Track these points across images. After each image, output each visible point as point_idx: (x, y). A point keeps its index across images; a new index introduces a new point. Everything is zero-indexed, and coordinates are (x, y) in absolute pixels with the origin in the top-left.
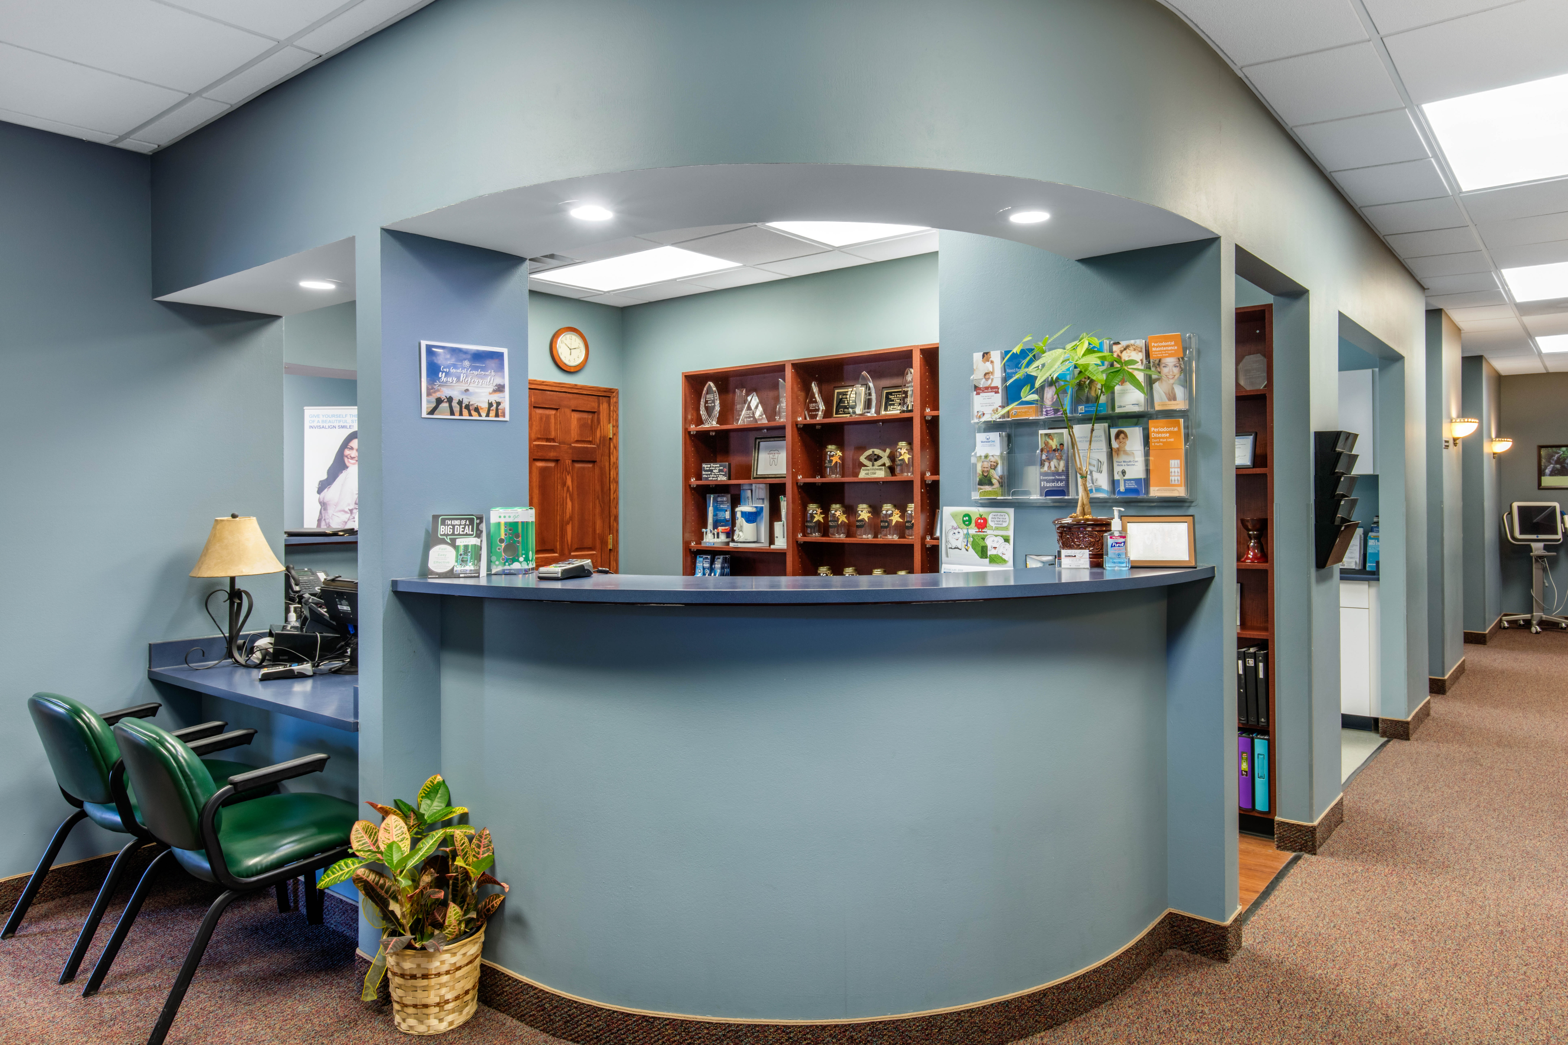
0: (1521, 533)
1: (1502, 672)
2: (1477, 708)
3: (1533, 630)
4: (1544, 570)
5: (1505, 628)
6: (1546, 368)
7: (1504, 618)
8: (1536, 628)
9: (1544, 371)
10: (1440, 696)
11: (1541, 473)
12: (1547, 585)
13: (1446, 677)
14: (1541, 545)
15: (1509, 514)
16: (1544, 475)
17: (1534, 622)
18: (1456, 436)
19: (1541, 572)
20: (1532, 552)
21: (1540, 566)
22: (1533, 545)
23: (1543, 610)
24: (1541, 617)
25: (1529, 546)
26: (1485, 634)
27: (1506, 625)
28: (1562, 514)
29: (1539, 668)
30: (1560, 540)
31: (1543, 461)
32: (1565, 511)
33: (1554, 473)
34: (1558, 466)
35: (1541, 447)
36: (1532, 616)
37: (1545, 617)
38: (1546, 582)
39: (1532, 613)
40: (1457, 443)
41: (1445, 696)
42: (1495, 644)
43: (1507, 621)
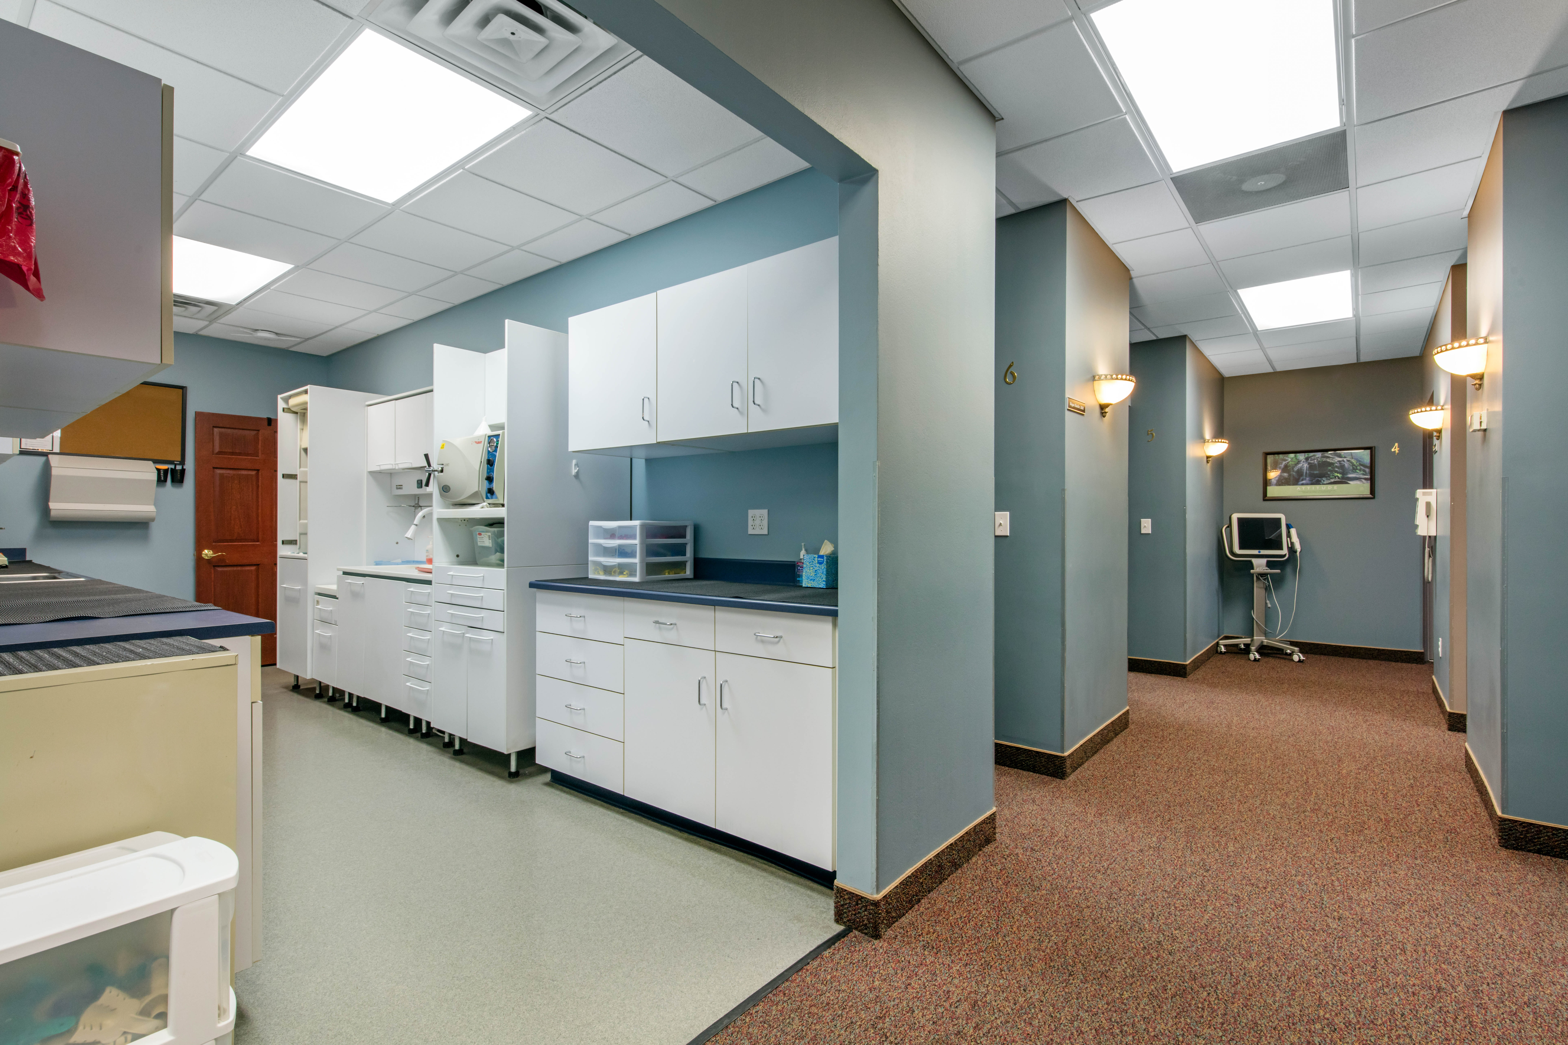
0: (1241, 548)
3: (1252, 657)
4: (1267, 589)
5: (1221, 653)
6: (1270, 362)
7: (1221, 641)
8: (1254, 655)
9: (1270, 370)
10: (1055, 783)
11: (1266, 482)
12: (1269, 605)
13: (1067, 754)
14: (1264, 561)
15: (1228, 527)
16: (1270, 485)
17: (1253, 648)
18: (1104, 401)
19: (1263, 591)
20: (1253, 568)
21: (1262, 585)
22: (1255, 561)
23: (1266, 634)
24: (1262, 642)
25: (1250, 562)
26: (1188, 665)
27: (1223, 650)
28: (1289, 527)
30: (1285, 555)
31: (1270, 469)
32: (1291, 525)
33: (1280, 482)
34: (1286, 475)
35: (1266, 454)
36: (1252, 640)
37: (1266, 641)
38: (1268, 602)
39: (1253, 636)
40: (1106, 413)
41: (1063, 782)
42: (1198, 677)
43: (1225, 646)
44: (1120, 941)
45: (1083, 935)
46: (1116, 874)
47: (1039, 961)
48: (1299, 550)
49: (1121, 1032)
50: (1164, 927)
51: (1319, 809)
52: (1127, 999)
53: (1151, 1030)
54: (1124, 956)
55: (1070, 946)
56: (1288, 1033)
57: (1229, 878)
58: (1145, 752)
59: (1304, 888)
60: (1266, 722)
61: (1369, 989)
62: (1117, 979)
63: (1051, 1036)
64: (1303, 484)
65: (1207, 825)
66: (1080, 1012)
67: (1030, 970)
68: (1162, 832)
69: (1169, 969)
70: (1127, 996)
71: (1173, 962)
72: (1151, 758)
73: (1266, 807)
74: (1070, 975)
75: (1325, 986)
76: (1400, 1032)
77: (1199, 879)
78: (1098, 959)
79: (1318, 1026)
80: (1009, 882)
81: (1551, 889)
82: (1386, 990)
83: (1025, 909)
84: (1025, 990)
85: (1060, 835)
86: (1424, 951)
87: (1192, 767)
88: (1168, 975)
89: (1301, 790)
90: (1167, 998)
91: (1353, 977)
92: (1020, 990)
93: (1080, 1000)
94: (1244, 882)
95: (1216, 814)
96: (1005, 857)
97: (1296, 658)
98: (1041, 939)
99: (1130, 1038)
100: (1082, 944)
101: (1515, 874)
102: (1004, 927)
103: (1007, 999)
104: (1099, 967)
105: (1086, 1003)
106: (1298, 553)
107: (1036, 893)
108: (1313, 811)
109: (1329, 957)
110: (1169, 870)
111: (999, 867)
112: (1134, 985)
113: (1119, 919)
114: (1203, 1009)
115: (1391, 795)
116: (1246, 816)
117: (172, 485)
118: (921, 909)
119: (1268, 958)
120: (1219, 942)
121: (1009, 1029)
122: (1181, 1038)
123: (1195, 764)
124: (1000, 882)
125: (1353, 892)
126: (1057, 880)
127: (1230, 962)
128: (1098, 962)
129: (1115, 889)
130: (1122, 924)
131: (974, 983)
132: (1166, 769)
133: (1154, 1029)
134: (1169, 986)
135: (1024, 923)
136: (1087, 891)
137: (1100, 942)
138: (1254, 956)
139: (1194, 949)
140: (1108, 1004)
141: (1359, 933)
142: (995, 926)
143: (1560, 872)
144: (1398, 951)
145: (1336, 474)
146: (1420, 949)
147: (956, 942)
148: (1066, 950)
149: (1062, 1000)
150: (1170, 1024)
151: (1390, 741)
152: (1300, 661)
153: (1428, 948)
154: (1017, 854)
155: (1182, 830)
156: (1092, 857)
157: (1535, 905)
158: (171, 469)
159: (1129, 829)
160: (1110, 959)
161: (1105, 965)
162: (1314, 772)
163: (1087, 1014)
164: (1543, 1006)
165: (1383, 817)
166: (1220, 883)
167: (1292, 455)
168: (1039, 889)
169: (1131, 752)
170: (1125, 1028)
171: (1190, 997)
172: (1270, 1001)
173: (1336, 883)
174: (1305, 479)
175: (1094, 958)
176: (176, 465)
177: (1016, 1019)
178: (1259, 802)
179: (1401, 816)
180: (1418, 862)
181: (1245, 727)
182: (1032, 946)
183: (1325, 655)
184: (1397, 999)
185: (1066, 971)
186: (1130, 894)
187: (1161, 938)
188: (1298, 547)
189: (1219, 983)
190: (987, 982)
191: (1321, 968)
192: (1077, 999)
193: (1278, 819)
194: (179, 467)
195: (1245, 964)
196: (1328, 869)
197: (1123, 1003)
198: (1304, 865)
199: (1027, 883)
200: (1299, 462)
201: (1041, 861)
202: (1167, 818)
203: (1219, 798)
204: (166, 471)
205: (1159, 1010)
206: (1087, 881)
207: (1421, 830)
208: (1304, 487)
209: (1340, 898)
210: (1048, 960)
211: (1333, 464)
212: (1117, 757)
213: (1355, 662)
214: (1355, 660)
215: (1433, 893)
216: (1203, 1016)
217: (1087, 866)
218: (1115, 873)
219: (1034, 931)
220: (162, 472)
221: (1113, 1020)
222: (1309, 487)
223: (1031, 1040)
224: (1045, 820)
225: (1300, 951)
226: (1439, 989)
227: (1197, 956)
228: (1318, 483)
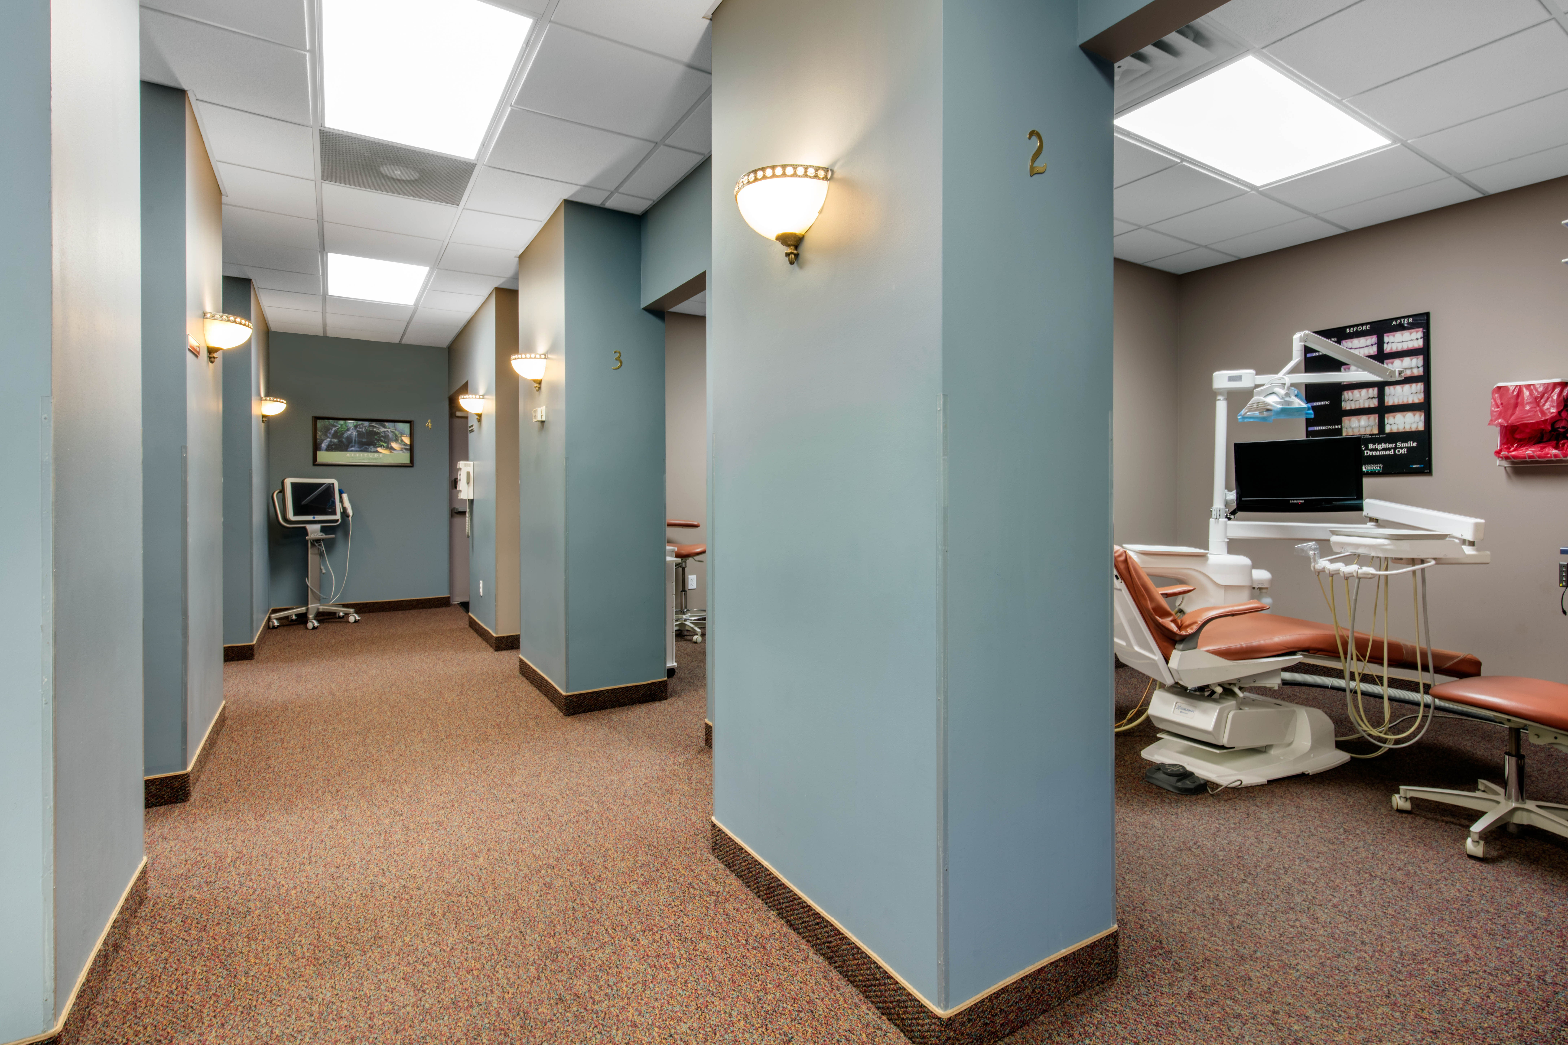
0: (295, 514)
1: (285, 708)
2: (253, 824)
3: (310, 625)
4: (321, 555)
5: (274, 627)
6: (325, 326)
7: (273, 616)
8: (313, 623)
9: (320, 334)
10: (177, 809)
11: (316, 448)
12: (323, 571)
13: (189, 769)
14: (318, 527)
15: (280, 492)
16: (320, 450)
17: (311, 616)
18: (213, 344)
19: (318, 557)
20: (307, 534)
21: (316, 551)
22: (309, 527)
23: (319, 600)
24: (318, 609)
25: (305, 529)
26: (254, 645)
27: (276, 623)
28: (341, 492)
29: (333, 686)
30: (337, 521)
31: (319, 433)
32: (343, 490)
33: (330, 448)
34: (335, 440)
35: (316, 419)
36: (307, 609)
37: (322, 608)
38: (322, 567)
39: (307, 604)
40: (214, 358)
41: (188, 804)
42: (266, 656)
43: (278, 619)
44: (371, 905)
45: (332, 922)
46: (323, 858)
47: (305, 968)
48: (351, 515)
49: (424, 965)
50: (398, 874)
51: (451, 734)
52: (411, 941)
53: (445, 948)
54: (383, 913)
55: (327, 937)
56: (531, 887)
57: (422, 812)
58: (265, 741)
59: (478, 792)
60: (363, 681)
61: (555, 833)
62: (391, 933)
63: (368, 1012)
64: (352, 451)
65: (374, 781)
66: (379, 977)
67: (303, 981)
68: (339, 803)
69: (426, 900)
70: (408, 939)
71: (426, 893)
72: (274, 746)
73: (412, 748)
74: (346, 958)
75: (532, 846)
76: (584, 847)
77: (400, 825)
78: (362, 930)
79: (543, 872)
80: (206, 926)
81: (600, 730)
82: (563, 828)
83: (249, 938)
84: (312, 999)
85: (230, 854)
86: (567, 795)
87: (323, 739)
88: (429, 904)
89: (429, 725)
90: (440, 920)
91: (543, 831)
92: (307, 1002)
93: (372, 969)
94: (435, 809)
95: (375, 770)
96: (177, 906)
97: (352, 619)
98: (292, 950)
99: (434, 964)
100: (336, 928)
101: (581, 729)
102: (238, 968)
103: (298, 1018)
104: (368, 935)
105: (379, 967)
106: (350, 518)
107: (249, 918)
108: (447, 737)
109: (522, 828)
110: (370, 830)
111: (179, 919)
112: (408, 928)
113: (356, 890)
114: (470, 909)
115: (489, 707)
116: (401, 761)
118: (99, 1020)
119: (488, 850)
120: (448, 859)
121: (323, 1037)
122: (470, 938)
123: (325, 736)
124: (194, 932)
125: (508, 780)
126: (264, 894)
127: (466, 868)
128: (363, 932)
129: (333, 870)
130: (361, 892)
131: (248, 1033)
132: (299, 750)
133: (447, 945)
134: (436, 911)
135: (259, 950)
136: (305, 886)
137: (353, 917)
138: (478, 854)
139: (434, 875)
140: (398, 955)
141: (529, 804)
142: (225, 972)
143: (598, 719)
144: (555, 803)
145: (382, 443)
146: (564, 795)
147: (187, 1016)
148: (326, 942)
149: (355, 980)
150: (455, 934)
151: (465, 669)
152: (356, 621)
153: (568, 792)
154: (191, 897)
155: (356, 794)
156: (285, 856)
157: (598, 743)
159: (304, 815)
160: (372, 923)
161: (372, 930)
162: (427, 709)
163: (386, 974)
164: (631, 793)
165: (494, 724)
166: (418, 819)
167: (342, 422)
168: (249, 912)
169: (248, 747)
170: (425, 960)
171: (455, 908)
172: (507, 876)
173: (496, 780)
174: (354, 446)
175: (357, 932)
177: (323, 1024)
178: (403, 747)
179: (504, 719)
180: (531, 744)
181: (347, 690)
182: (286, 962)
183: (373, 612)
184: (571, 830)
185: (340, 957)
186: (350, 866)
187: (403, 883)
188: (350, 511)
189: (468, 886)
190: (263, 1021)
191: (522, 837)
192: (368, 970)
193: (427, 753)
195: (476, 862)
196: (484, 772)
197: (409, 946)
198: (468, 778)
199: (230, 914)
200: (348, 429)
201: (227, 887)
202: (334, 790)
203: (368, 755)
205: (441, 931)
206: (297, 878)
207: (520, 723)
208: (353, 454)
209: (504, 788)
210: (315, 960)
211: (378, 433)
212: (235, 757)
213: (400, 614)
214: (400, 612)
215: (550, 759)
216: (473, 914)
217: (286, 866)
218: (321, 858)
219: (277, 948)
221: (411, 962)
222: (358, 454)
223: (353, 1028)
224: (197, 849)
225: (504, 834)
226: (587, 812)
227: (440, 878)
228: (366, 451)
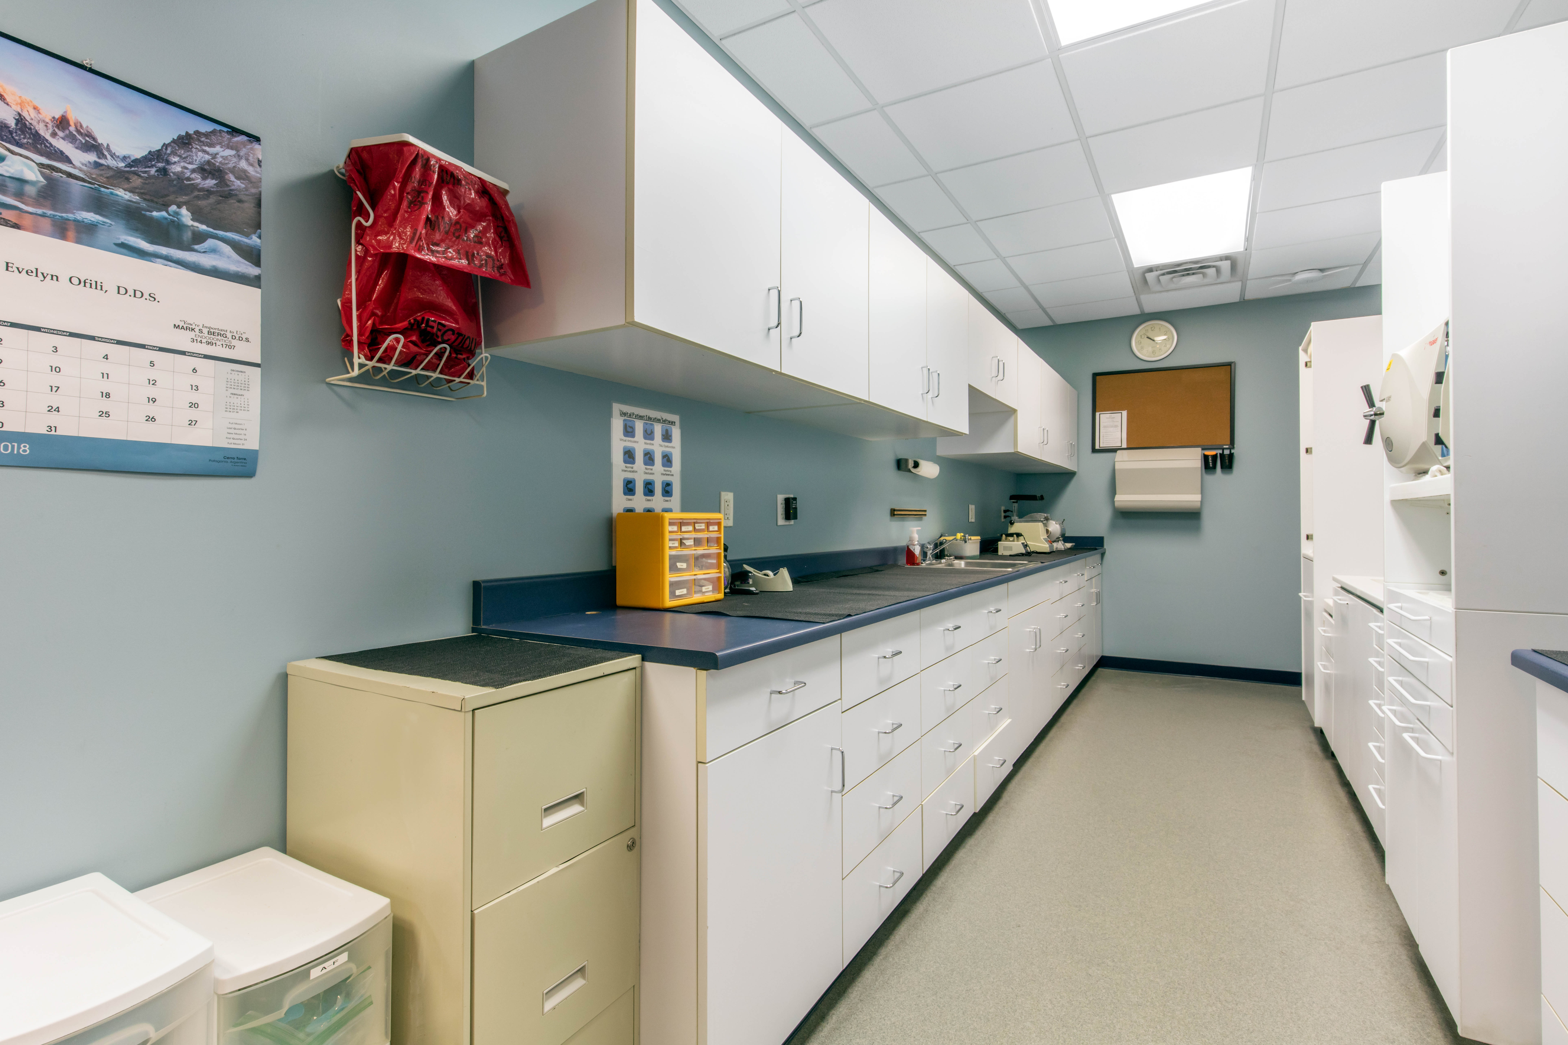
117: (1222, 472)
158: (1220, 454)
176: (1223, 449)
194: (1227, 452)
204: (1215, 457)
220: (1210, 459)
